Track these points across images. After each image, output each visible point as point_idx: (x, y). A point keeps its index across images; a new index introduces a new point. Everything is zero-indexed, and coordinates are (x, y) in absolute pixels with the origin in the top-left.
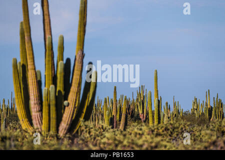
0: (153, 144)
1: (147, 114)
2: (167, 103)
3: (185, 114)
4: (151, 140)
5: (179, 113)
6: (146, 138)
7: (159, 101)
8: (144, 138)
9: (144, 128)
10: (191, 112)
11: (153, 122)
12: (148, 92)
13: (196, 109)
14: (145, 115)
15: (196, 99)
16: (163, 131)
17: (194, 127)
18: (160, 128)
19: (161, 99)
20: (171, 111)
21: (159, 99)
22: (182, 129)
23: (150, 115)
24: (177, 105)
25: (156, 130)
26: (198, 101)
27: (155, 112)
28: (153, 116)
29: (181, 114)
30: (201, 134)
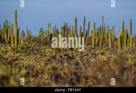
0: (15, 58)
1: (10, 38)
2: (23, 31)
3: (35, 38)
4: (13, 56)
5: (30, 37)
6: (10, 54)
7: (18, 30)
8: (8, 54)
9: (8, 47)
10: (38, 37)
11: (14, 44)
12: (11, 24)
13: (42, 35)
14: (8, 39)
15: (42, 29)
16: (21, 50)
17: (41, 47)
18: (18, 48)
19: (19, 28)
20: (26, 37)
21: (18, 29)
22: (33, 48)
23: (12, 39)
24: (29, 32)
25: (16, 49)
26: (43, 30)
27: (15, 37)
28: (14, 40)
29: (32, 38)
30: (45, 51)
